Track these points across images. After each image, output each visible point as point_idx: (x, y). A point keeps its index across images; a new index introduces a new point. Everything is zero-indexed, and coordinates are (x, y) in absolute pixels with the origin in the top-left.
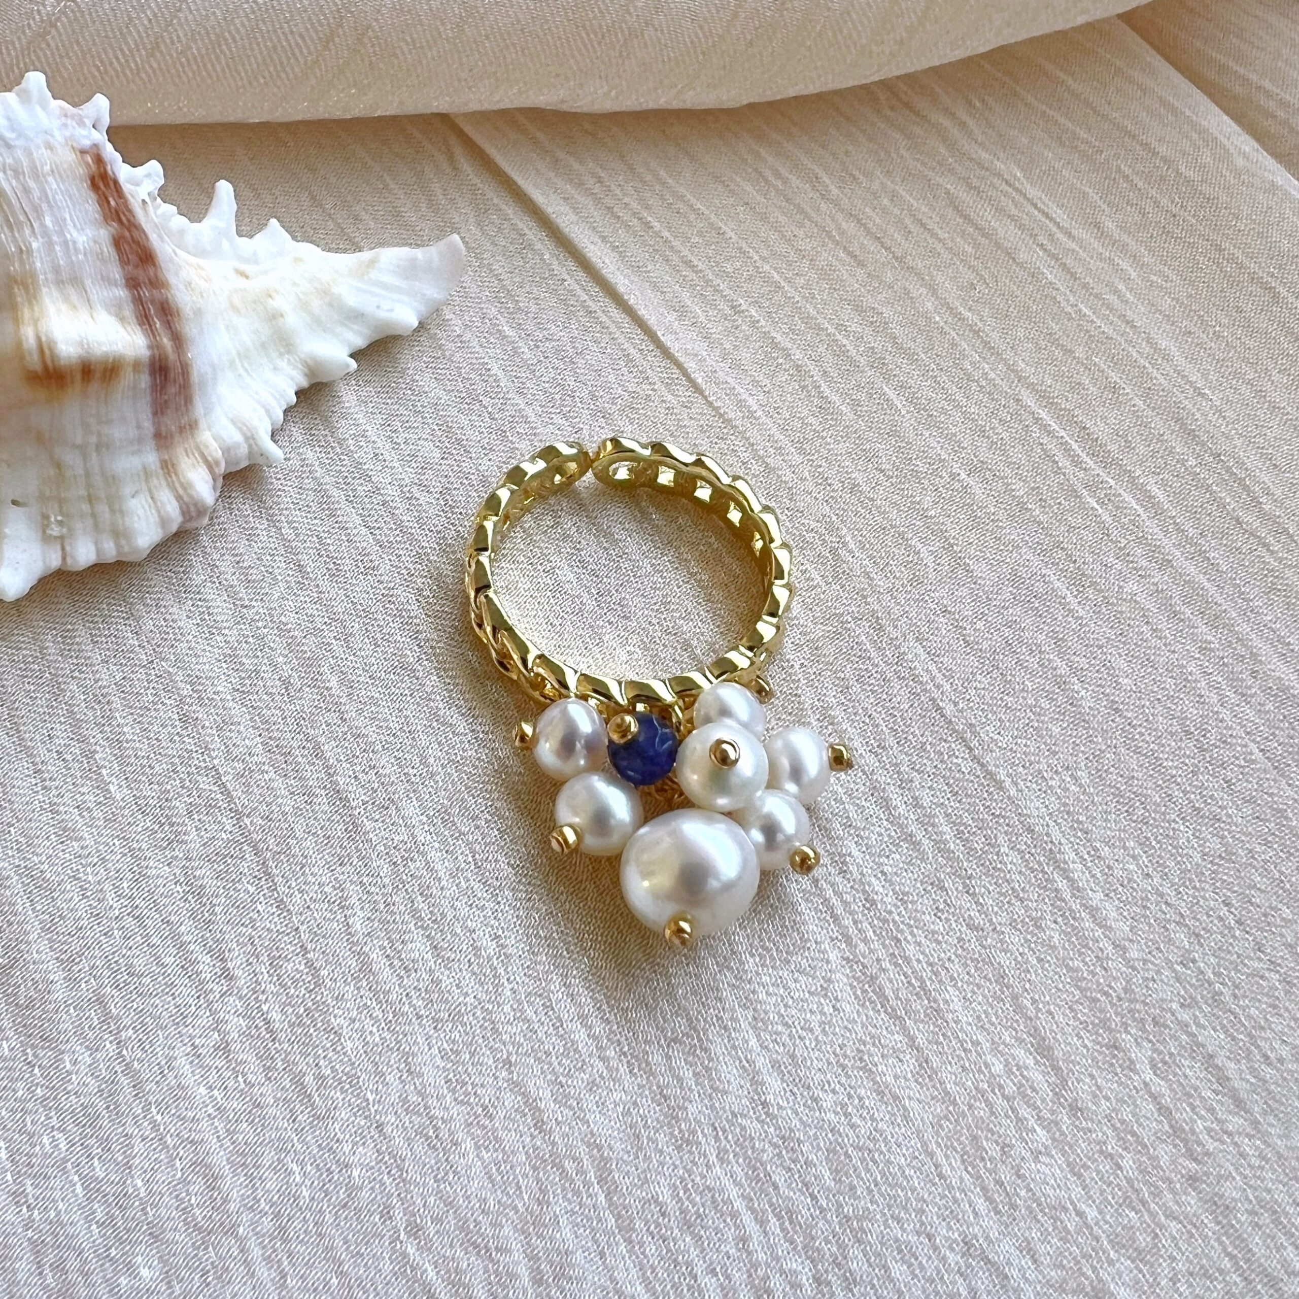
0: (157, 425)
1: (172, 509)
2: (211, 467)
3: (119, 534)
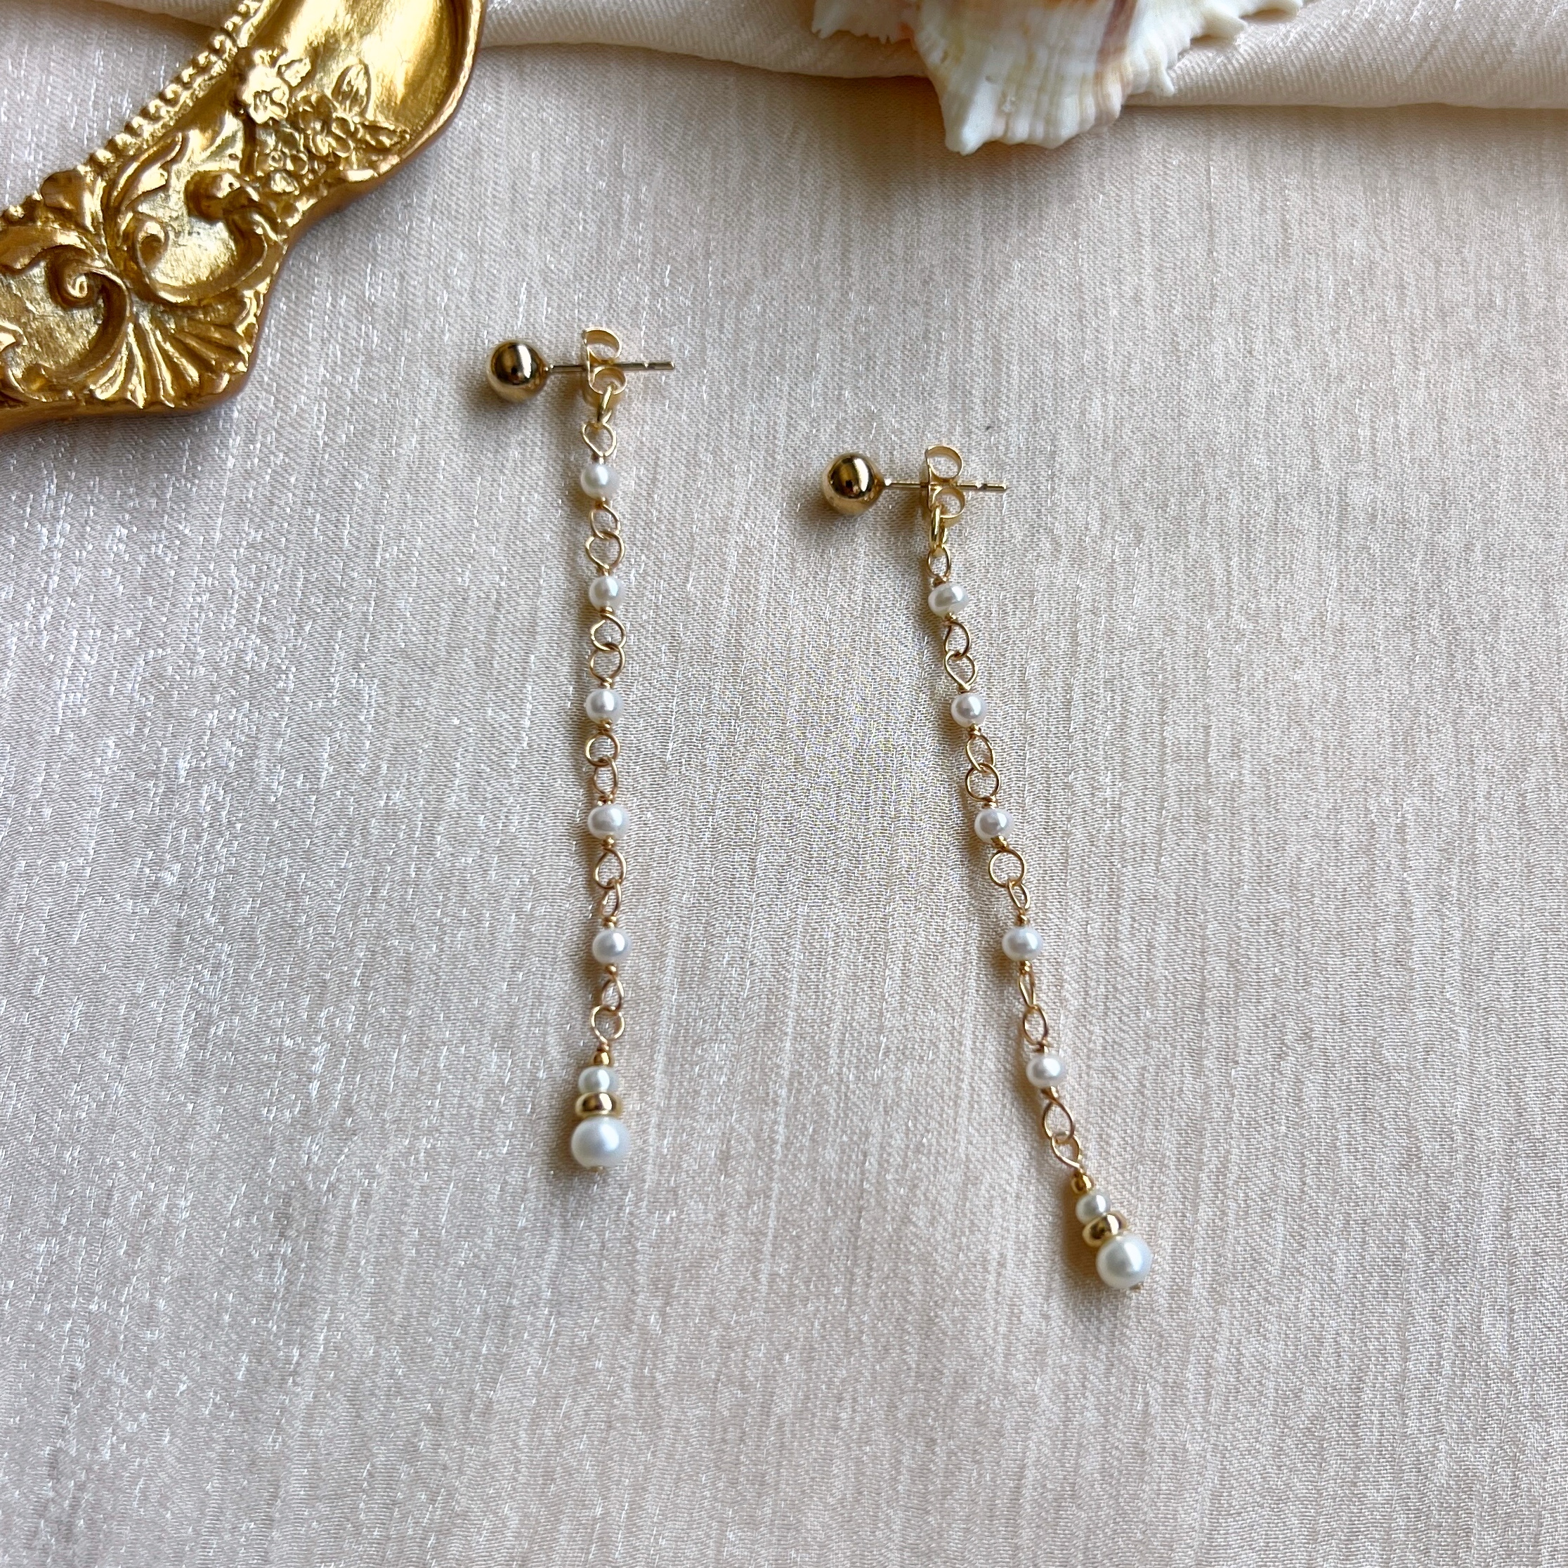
0: (1103, 42)
1: (1091, 111)
2: (1124, 84)
3: (1051, 121)
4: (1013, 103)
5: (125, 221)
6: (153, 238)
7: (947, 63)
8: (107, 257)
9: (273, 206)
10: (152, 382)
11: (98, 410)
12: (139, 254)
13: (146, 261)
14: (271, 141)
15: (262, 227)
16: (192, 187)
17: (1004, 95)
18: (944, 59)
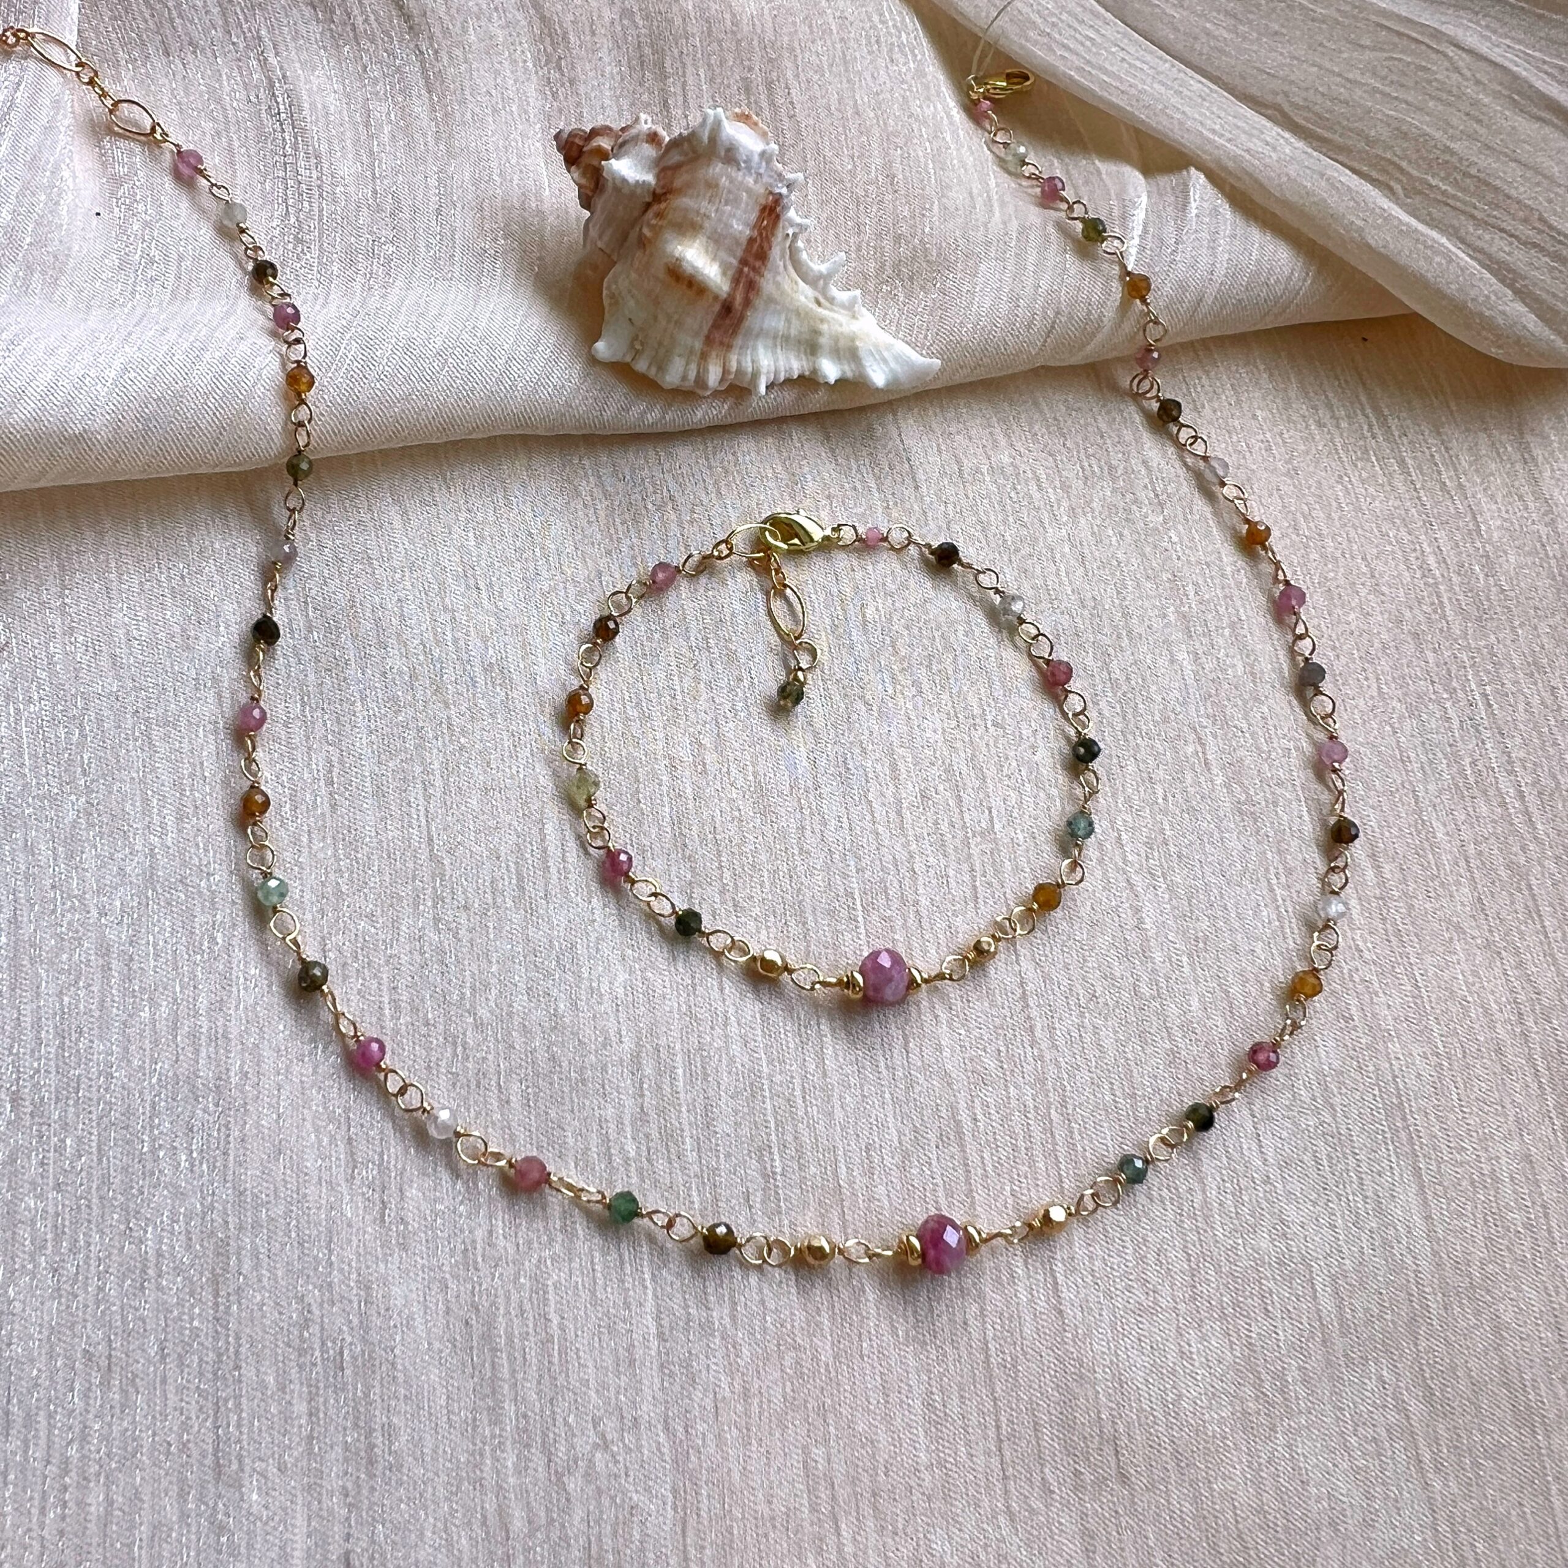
0: (710, 331)
1: (692, 375)
2: (725, 371)
3: (662, 368)
4: (640, 345)
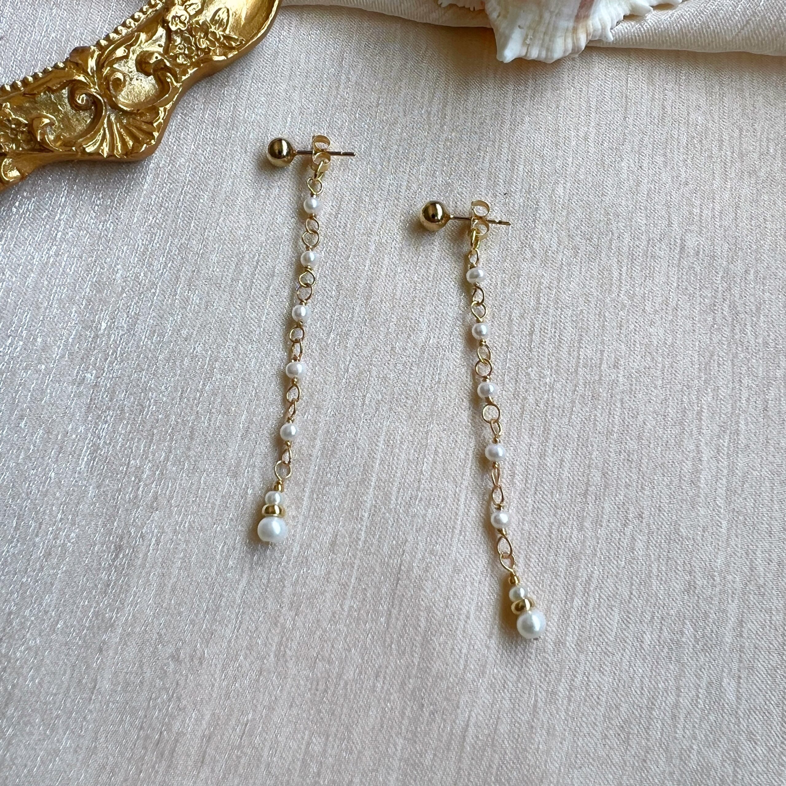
4: (531, 39)
5: (106, 71)
6: (119, 79)
7: (500, 18)
8: (97, 87)
9: (178, 70)
10: (112, 146)
11: (87, 157)
12: (111, 87)
13: (115, 90)
14: (178, 40)
15: (170, 78)
16: (139, 58)
17: (527, 35)
18: (498, 16)
